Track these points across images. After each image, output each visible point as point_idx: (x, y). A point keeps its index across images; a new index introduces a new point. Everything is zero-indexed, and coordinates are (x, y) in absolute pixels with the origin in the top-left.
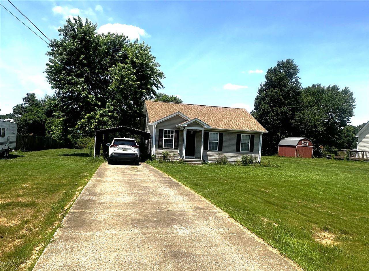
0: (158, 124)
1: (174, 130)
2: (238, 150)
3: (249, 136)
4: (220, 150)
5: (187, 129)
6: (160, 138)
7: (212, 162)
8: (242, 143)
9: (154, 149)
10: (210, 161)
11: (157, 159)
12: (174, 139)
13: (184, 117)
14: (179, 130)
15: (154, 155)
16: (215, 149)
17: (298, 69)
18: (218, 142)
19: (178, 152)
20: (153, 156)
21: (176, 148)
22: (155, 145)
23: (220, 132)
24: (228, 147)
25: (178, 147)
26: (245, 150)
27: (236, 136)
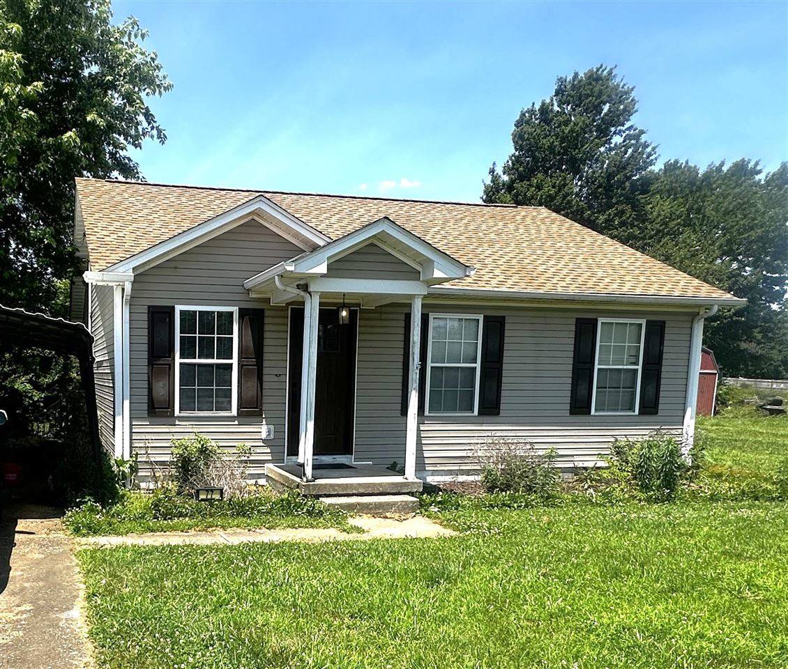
0: (142, 277)
1: (235, 310)
2: (579, 407)
3: (640, 325)
4: (491, 408)
5: (323, 295)
6: (160, 357)
7: (448, 479)
8: (599, 369)
9: (122, 423)
10: (434, 473)
11: (144, 479)
12: (235, 361)
13: (288, 230)
14: (262, 311)
15: (127, 457)
16: (461, 410)
17: (633, 100)
18: (478, 365)
19: (264, 436)
20: (120, 463)
21: (251, 410)
22: (127, 403)
23: (490, 313)
24: (531, 393)
25: (265, 407)
26: (616, 408)
27: (573, 328)
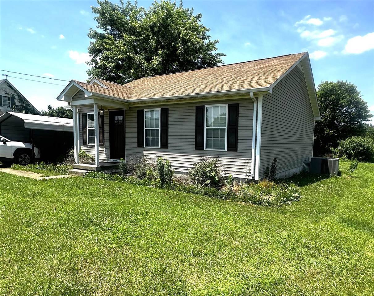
2: (199, 146)
3: (225, 107)
4: (166, 146)
6: (84, 128)
8: (206, 129)
16: (156, 146)
18: (160, 128)
19: (105, 152)
22: (78, 141)
23: (163, 108)
24: (179, 140)
25: (105, 143)
26: (217, 147)
27: (195, 111)
